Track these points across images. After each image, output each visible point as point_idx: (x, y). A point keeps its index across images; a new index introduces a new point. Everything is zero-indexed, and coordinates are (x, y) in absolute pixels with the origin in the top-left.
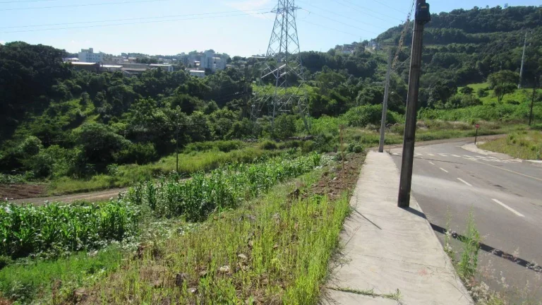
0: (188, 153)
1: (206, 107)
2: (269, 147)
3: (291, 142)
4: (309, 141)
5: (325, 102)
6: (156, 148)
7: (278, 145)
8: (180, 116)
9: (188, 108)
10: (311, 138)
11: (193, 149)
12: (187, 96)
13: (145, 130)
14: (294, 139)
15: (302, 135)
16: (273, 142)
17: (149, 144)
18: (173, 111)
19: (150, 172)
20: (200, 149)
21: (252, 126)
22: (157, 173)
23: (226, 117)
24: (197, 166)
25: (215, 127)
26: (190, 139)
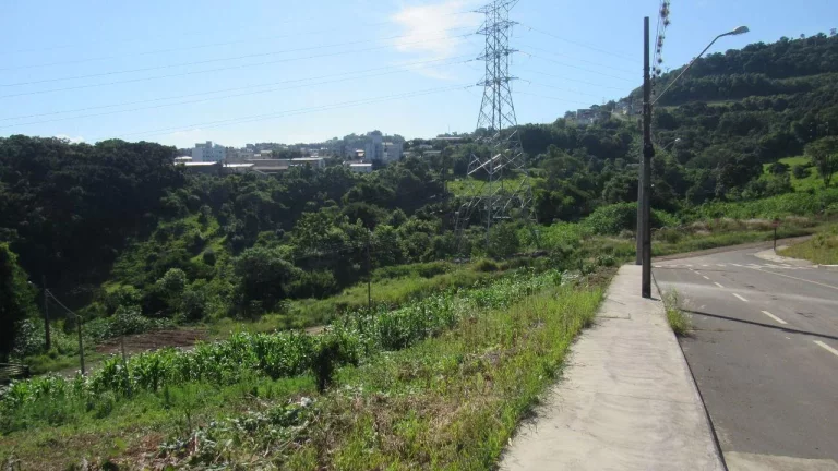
0: (377, 281)
1: (390, 217)
2: (487, 268)
3: (516, 260)
4: (541, 257)
5: (557, 201)
6: (336, 276)
7: (499, 265)
8: (363, 233)
9: (370, 222)
10: (544, 254)
11: (383, 276)
12: (362, 204)
13: (320, 253)
14: (520, 256)
15: (531, 250)
16: (491, 261)
17: (327, 272)
18: (352, 226)
19: (335, 308)
20: (392, 275)
21: (458, 241)
22: (342, 307)
23: (420, 230)
24: (395, 297)
25: (407, 245)
26: (378, 263)
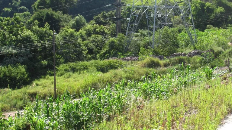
0: (61, 75)
1: (72, 22)
2: (153, 65)
3: (176, 58)
4: (195, 56)
5: (210, 10)
6: (28, 70)
7: (162, 62)
8: (50, 35)
9: (56, 26)
10: (198, 54)
11: (66, 71)
12: (50, 11)
13: (14, 51)
14: (179, 55)
15: (188, 51)
16: (156, 59)
17: (20, 67)
18: (41, 29)
19: (27, 97)
20: (74, 70)
21: (129, 42)
22: (33, 96)
23: (97, 33)
24: (76, 88)
25: (86, 45)
26: (62, 60)
